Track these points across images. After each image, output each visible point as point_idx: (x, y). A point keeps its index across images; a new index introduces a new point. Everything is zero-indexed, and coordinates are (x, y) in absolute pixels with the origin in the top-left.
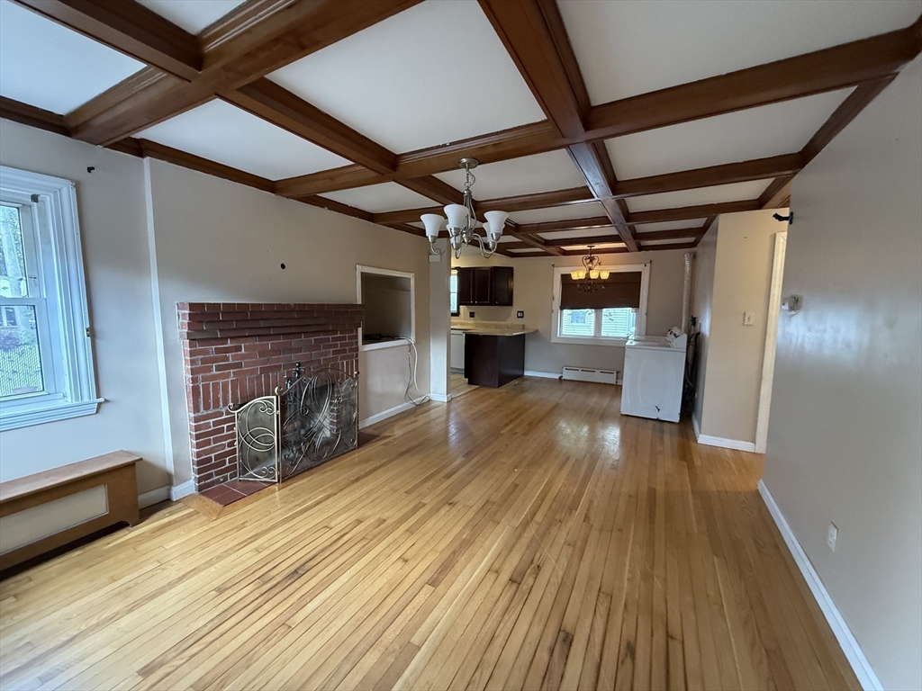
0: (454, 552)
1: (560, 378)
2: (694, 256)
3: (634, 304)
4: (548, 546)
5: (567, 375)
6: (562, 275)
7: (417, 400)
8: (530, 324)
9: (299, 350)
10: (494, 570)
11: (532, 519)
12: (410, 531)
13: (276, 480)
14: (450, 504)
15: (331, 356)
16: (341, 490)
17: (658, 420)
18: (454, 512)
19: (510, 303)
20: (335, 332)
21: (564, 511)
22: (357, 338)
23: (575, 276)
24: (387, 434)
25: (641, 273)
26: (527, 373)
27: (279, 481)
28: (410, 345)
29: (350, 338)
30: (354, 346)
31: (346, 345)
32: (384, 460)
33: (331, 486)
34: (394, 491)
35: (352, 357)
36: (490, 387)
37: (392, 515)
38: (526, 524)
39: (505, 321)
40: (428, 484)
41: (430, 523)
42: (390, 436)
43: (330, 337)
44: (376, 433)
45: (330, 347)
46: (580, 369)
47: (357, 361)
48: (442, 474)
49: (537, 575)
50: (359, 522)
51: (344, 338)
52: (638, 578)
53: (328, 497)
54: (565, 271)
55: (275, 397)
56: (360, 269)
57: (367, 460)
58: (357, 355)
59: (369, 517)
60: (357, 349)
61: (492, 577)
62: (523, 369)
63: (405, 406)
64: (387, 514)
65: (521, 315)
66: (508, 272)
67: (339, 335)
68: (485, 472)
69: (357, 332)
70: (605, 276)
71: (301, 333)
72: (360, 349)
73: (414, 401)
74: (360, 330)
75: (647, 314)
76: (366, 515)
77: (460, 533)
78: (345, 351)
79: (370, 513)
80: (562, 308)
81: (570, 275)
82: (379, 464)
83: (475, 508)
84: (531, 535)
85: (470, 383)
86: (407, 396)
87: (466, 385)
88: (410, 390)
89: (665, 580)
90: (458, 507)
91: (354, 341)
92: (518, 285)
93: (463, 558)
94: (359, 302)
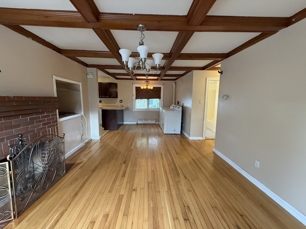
0: (154, 217)
1: (137, 123)
2: (175, 83)
3: (159, 97)
4: (184, 195)
5: (139, 122)
6: (136, 87)
7: (86, 141)
8: (125, 105)
9: (19, 126)
10: (175, 218)
11: (170, 185)
12: (126, 215)
13: (13, 218)
14: (134, 190)
15: (42, 127)
16: (69, 205)
17: (175, 134)
18: (138, 194)
19: (117, 97)
20: (43, 113)
21: (177, 177)
22: (57, 115)
23: (142, 88)
24: (79, 161)
25: (161, 87)
26: (125, 123)
27: (15, 217)
28: (82, 116)
29: (52, 115)
30: (55, 120)
31: (50, 119)
32: (86, 177)
33: (61, 205)
34: (101, 193)
35: (54, 125)
36: (114, 130)
37: (110, 209)
38: (169, 188)
39: (115, 104)
40: (117, 183)
41: (132, 206)
42: (81, 162)
43: (40, 116)
44: (72, 162)
45: (40, 121)
46: (144, 120)
47: (57, 128)
48: (120, 176)
49: (190, 211)
50: (93, 223)
51: (49, 116)
52: (216, 196)
53: (62, 215)
54: (138, 86)
55: (7, 163)
56: (55, 78)
57: (76, 180)
58: (57, 124)
59: (97, 216)
60: (56, 121)
61: (177, 222)
62: (123, 121)
63: (81, 145)
64: (107, 210)
65: (121, 101)
66: (116, 85)
67: (45, 114)
68: (138, 169)
69: (56, 112)
70: (152, 88)
71: (19, 115)
72: (58, 121)
73: (85, 141)
74: (57, 111)
75: (163, 101)
76: (95, 215)
77: (149, 205)
78: (50, 123)
79: (96, 213)
80: (136, 99)
81: (140, 87)
82: (84, 180)
83: (146, 188)
84: (174, 192)
85: (105, 129)
86: (82, 140)
87: (103, 131)
88: (83, 137)
89: (222, 192)
90: (138, 190)
91: (55, 117)
92: (120, 90)
93: (159, 218)
94: (56, 95)
